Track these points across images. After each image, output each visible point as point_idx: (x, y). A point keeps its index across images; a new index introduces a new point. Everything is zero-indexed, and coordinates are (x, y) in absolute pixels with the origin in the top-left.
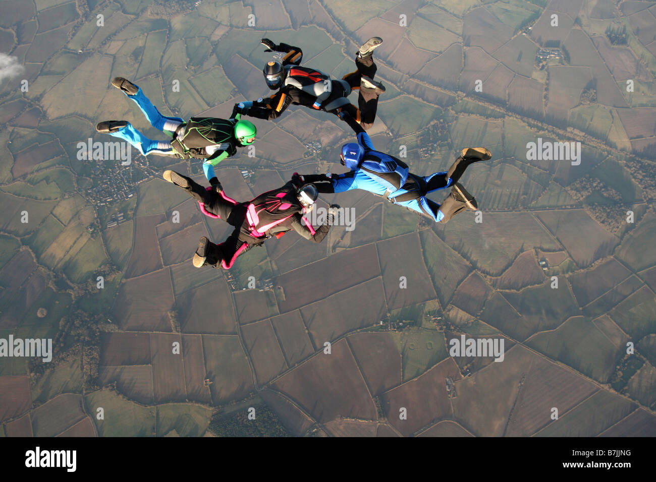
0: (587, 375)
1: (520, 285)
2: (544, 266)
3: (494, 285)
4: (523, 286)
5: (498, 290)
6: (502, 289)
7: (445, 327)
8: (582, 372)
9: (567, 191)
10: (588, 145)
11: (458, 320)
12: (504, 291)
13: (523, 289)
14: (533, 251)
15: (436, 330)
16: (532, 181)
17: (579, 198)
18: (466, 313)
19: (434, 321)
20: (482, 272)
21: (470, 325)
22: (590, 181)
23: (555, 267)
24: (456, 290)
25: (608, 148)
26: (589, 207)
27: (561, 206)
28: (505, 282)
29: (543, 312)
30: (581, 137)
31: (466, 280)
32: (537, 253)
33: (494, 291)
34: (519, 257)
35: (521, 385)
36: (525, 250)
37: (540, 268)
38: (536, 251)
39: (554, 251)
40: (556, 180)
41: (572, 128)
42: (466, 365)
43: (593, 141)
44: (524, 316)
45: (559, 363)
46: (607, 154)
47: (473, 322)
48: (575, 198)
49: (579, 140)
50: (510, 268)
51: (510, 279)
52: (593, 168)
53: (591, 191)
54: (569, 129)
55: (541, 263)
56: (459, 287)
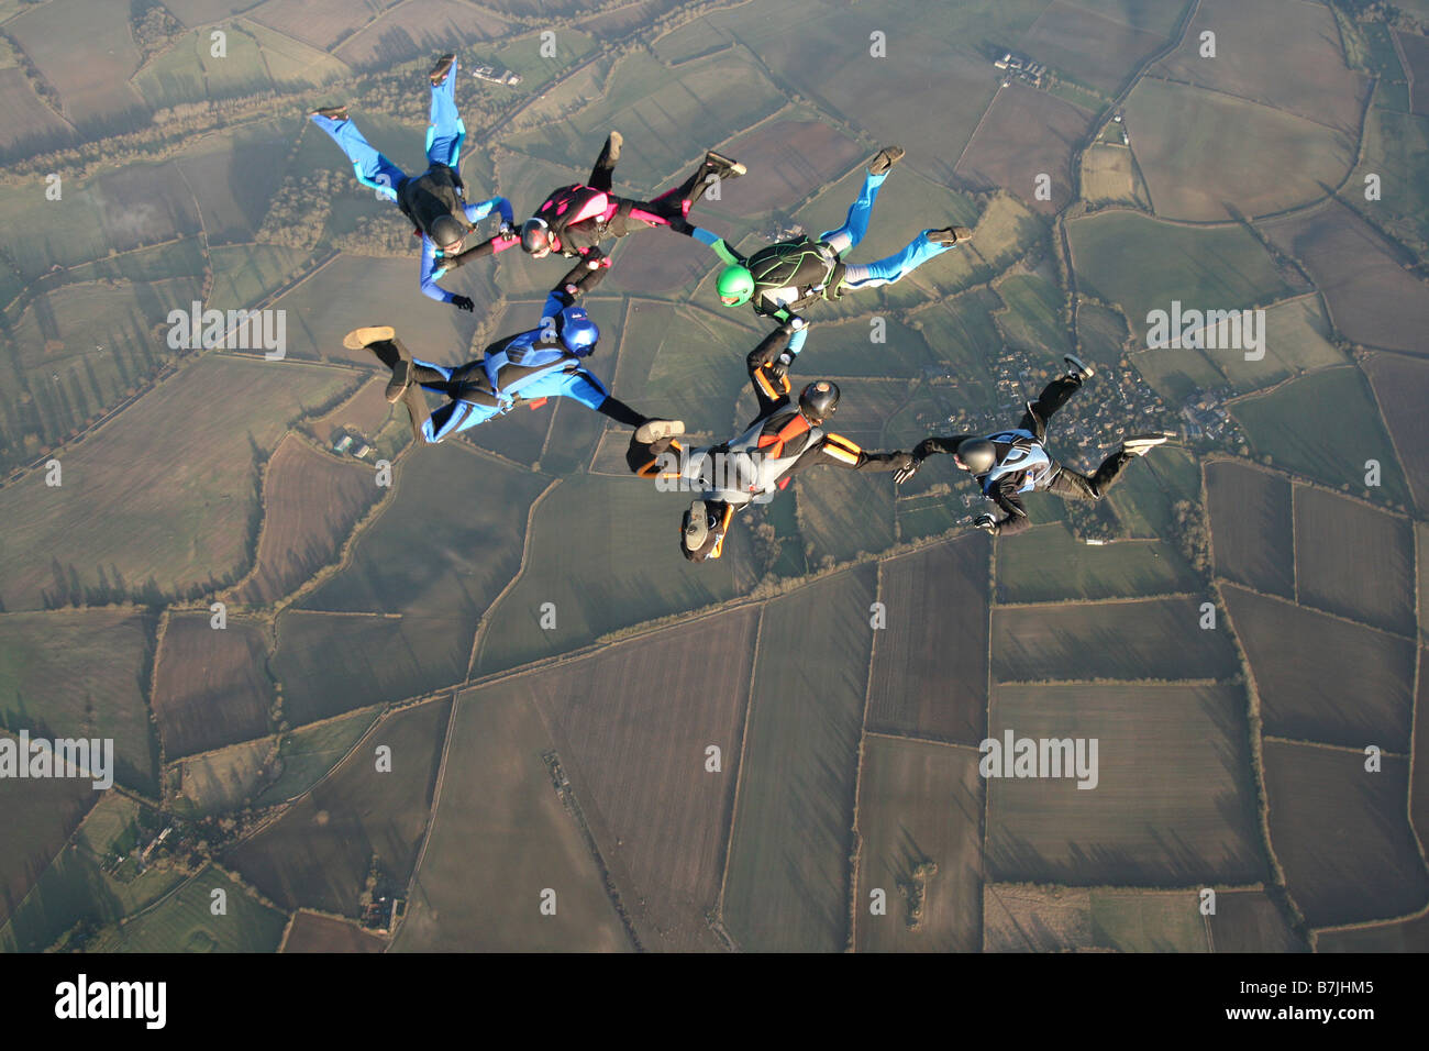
0: (697, 605)
1: (330, 543)
2: (354, 449)
3: (257, 602)
4: (342, 535)
5: (280, 605)
6: (289, 593)
7: (202, 845)
8: (679, 610)
9: (266, 244)
10: (238, 121)
11: (229, 788)
12: (297, 594)
13: (347, 545)
14: (294, 433)
15: (184, 878)
16: (152, 284)
17: (310, 239)
18: (236, 747)
19: (155, 855)
20: (191, 601)
21: (278, 767)
22: (305, 186)
23: (383, 431)
24: (151, 711)
25: (292, 99)
26: (351, 236)
27: (280, 284)
28: (282, 572)
29: (452, 555)
30: (203, 116)
31: (158, 658)
32: (309, 433)
33: (270, 619)
34: (265, 479)
35: (568, 790)
36: (268, 449)
37: (347, 459)
38: (301, 429)
39: (349, 393)
40: (215, 241)
41: (167, 111)
42: (364, 889)
43: (244, 106)
44: (409, 609)
45: (605, 639)
46: (300, 112)
47: (280, 756)
48: (297, 244)
49: (206, 126)
50: (265, 524)
51: (289, 551)
52: (291, 158)
53: (327, 204)
54: (160, 118)
55: (339, 448)
56: (153, 696)
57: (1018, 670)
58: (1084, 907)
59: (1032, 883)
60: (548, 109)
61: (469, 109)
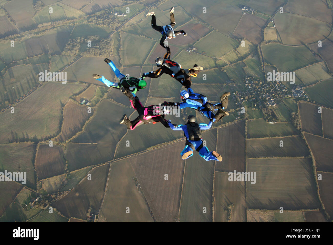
0: (172, 140)
1: (80, 126)
2: (86, 103)
3: (61, 141)
4: (83, 124)
5: (67, 141)
6: (69, 139)
7: (47, 201)
8: (167, 141)
9: (65, 55)
10: (58, 27)
11: (54, 187)
12: (71, 139)
13: (84, 127)
14: (71, 100)
15: (42, 210)
16: (37, 65)
17: (75, 53)
18: (56, 177)
19: (35, 204)
20: (45, 141)
21: (66, 182)
22: (74, 41)
23: (93, 99)
24: (35, 168)
25: (71, 21)
26: (85, 52)
27: (68, 64)
28: (68, 133)
29: (110, 129)
30: (50, 25)
31: (37, 155)
32: (75, 99)
33: (64, 145)
34: (64, 111)
35: (139, 187)
36: (65, 104)
37: (84, 106)
38: (73, 99)
39: (84, 90)
40: (52, 54)
41: (41, 24)
42: (88, 212)
43: (59, 23)
44: (99, 142)
45: (149, 149)
46: (73, 24)
47: (67, 179)
48: (72, 55)
49: (50, 28)
50: (63, 122)
51: (70, 128)
52: (71, 35)
53: (79, 45)
54: (39, 26)
55: (82, 103)
56: (35, 164)
57: (253, 155)
58: (273, 215)
59: (259, 209)
60: (133, 22)
61: (114, 22)
